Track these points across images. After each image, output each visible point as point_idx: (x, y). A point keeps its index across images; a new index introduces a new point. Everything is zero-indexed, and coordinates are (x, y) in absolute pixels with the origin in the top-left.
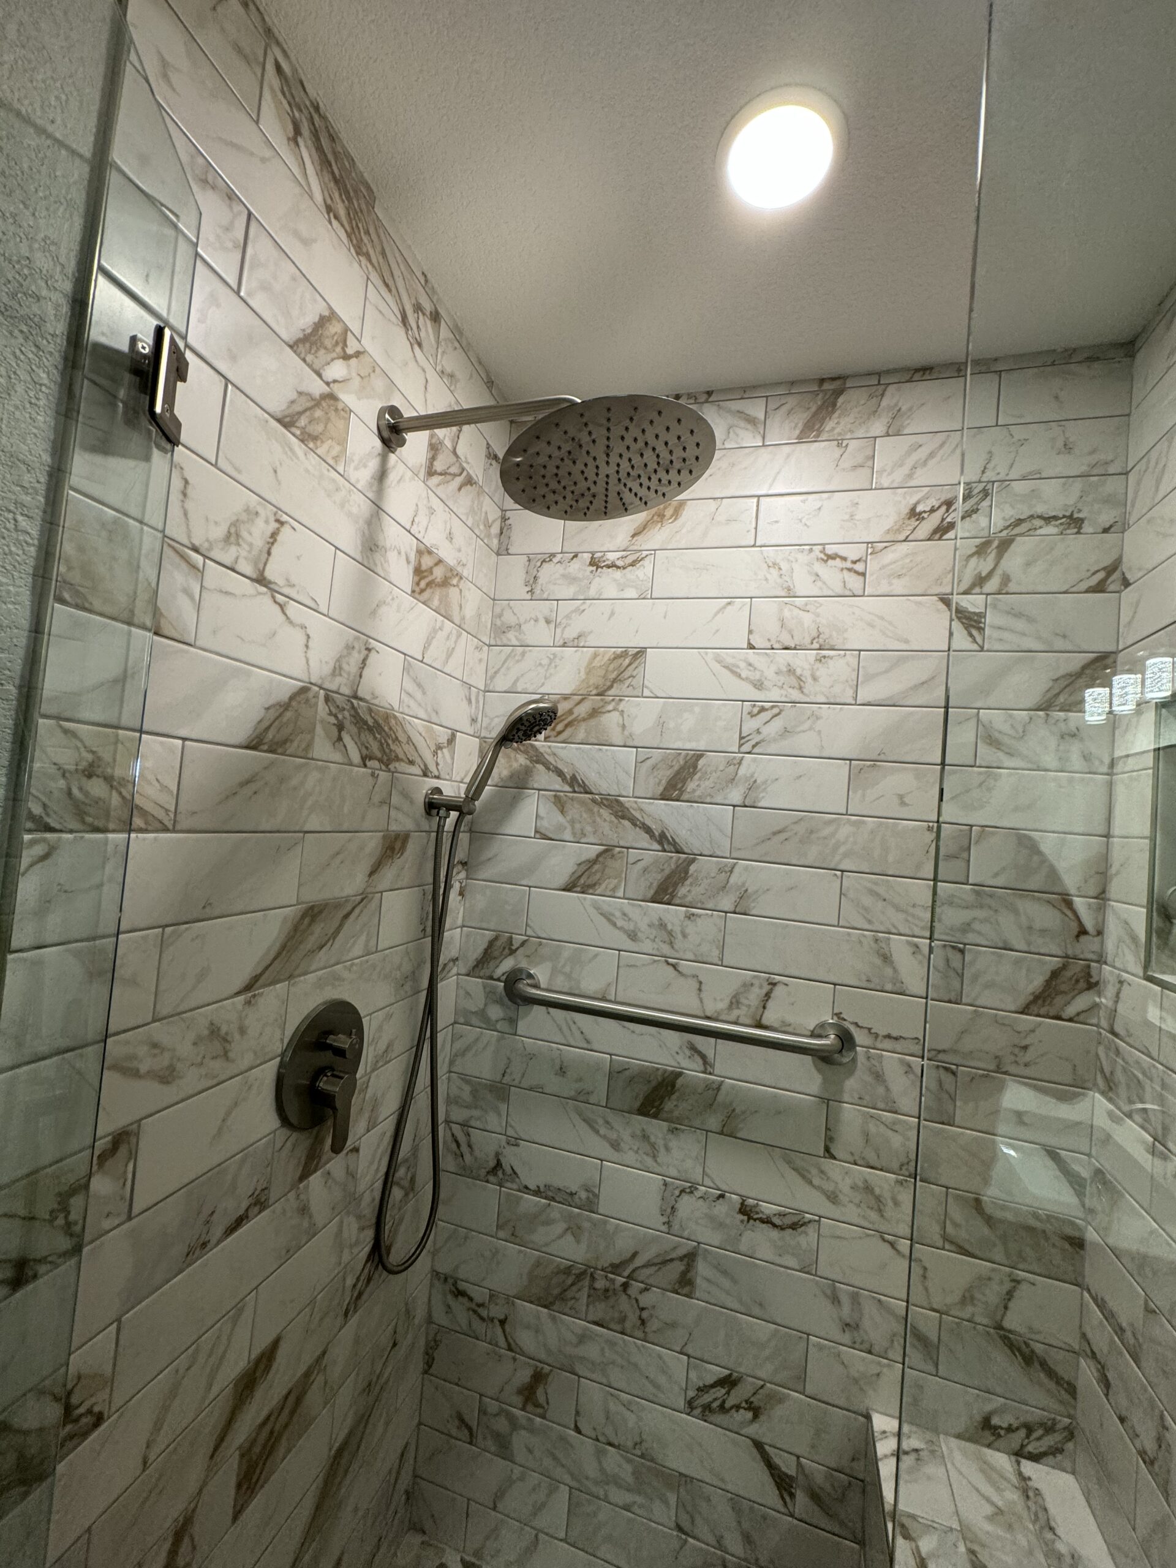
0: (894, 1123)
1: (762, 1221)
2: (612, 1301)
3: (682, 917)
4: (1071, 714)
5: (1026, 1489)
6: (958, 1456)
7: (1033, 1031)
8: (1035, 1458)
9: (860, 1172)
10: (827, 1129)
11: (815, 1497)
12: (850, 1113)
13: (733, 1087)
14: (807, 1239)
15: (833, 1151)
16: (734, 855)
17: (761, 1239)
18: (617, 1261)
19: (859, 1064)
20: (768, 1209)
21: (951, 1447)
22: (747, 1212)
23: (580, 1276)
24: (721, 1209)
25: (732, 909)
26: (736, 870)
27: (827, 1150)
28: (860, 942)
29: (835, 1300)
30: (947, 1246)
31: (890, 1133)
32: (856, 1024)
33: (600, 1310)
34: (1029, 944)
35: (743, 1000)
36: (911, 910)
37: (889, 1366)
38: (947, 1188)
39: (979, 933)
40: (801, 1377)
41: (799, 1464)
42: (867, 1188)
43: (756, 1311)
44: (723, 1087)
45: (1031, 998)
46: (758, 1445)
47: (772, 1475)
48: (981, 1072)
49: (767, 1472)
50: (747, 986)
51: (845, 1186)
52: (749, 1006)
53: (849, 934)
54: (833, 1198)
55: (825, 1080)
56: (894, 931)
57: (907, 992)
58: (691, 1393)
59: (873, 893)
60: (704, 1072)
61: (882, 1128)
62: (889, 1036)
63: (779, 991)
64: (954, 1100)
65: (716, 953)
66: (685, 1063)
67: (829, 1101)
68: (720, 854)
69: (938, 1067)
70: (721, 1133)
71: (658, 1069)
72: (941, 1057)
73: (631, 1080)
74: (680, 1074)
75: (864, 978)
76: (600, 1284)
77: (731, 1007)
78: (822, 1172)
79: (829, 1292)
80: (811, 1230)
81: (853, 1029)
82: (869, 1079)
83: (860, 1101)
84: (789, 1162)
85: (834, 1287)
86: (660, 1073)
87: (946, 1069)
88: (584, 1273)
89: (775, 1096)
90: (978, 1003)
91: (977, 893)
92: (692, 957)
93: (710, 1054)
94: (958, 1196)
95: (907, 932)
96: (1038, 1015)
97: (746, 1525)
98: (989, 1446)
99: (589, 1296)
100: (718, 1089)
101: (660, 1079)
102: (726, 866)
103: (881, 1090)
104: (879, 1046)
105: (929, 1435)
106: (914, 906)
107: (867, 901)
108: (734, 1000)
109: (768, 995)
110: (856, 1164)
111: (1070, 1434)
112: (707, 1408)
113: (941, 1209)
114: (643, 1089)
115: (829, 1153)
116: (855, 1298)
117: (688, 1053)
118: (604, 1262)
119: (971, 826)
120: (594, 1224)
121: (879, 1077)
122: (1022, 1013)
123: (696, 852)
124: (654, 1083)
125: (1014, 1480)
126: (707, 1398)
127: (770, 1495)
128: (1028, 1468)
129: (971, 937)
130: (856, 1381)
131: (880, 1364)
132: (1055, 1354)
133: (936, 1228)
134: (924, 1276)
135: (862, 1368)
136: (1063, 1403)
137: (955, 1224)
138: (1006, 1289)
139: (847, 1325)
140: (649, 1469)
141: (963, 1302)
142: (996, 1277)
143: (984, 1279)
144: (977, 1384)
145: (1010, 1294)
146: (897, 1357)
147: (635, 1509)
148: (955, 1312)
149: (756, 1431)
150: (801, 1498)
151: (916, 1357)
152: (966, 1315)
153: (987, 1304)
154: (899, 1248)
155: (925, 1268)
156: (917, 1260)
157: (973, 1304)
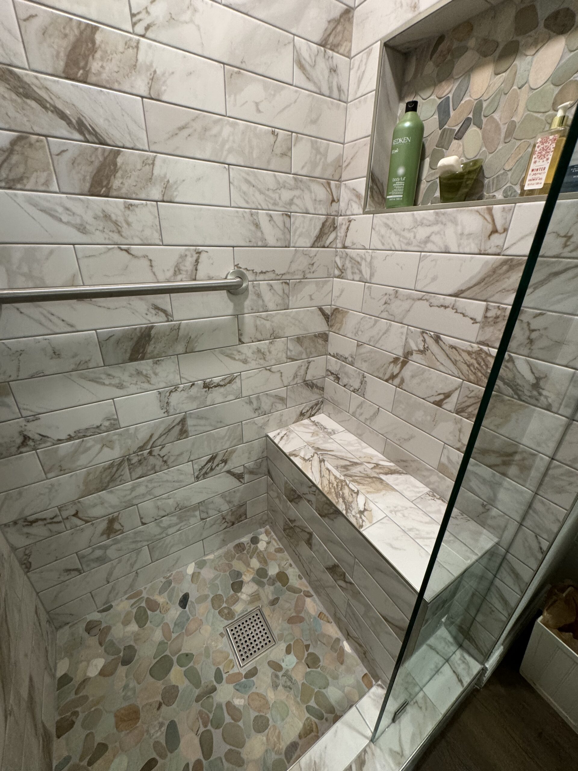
0: (267, 317)
1: (215, 387)
2: (145, 463)
3: (122, 207)
4: (335, 54)
5: (315, 424)
6: (296, 428)
7: (316, 255)
8: (313, 415)
9: (255, 345)
10: (239, 330)
11: (251, 472)
12: (248, 318)
13: (187, 324)
14: (236, 385)
15: (243, 340)
16: (153, 148)
17: (216, 395)
18: (141, 444)
19: (250, 292)
20: (216, 380)
21: (292, 427)
22: (207, 386)
23: (120, 464)
24: (194, 390)
25: (161, 199)
26: (158, 162)
27: (240, 340)
28: (244, 217)
29: (251, 403)
30: (288, 361)
31: (265, 322)
32: (246, 269)
33: (139, 471)
34: (315, 209)
35: (182, 268)
36: (267, 192)
37: (272, 415)
38: (287, 337)
39: (297, 206)
40: (241, 440)
41: (244, 467)
42: (258, 351)
43: (219, 425)
44: (182, 327)
45: (315, 239)
46: (229, 472)
47: (235, 477)
48: (298, 280)
49: (233, 477)
50: (183, 257)
51: (249, 354)
52: (187, 271)
53: (237, 212)
54: (245, 362)
55: (235, 305)
56: (260, 207)
57: (268, 245)
58: (196, 474)
59: (247, 182)
60: (168, 321)
61: (263, 321)
62: (262, 272)
63: (203, 256)
64: (288, 297)
65: (156, 235)
66: (153, 319)
67: (238, 316)
68: (141, 147)
69: (282, 283)
70: (186, 352)
71: (136, 329)
72: (284, 277)
73: (118, 342)
74: (152, 327)
75: (248, 240)
76: (135, 460)
77: (175, 274)
78: (239, 352)
79: (248, 401)
80: (237, 380)
81: (245, 271)
82: (255, 298)
83: (253, 311)
84: (223, 353)
85: (250, 398)
86: (138, 330)
87: (285, 283)
88: (123, 460)
89: (211, 322)
90: (297, 245)
91: (295, 179)
92: (139, 242)
93: (168, 308)
94: (291, 339)
95: (266, 207)
96: (318, 247)
97: (227, 499)
98: (302, 420)
99: (130, 469)
100: (179, 329)
101: (139, 334)
102: (148, 158)
103: (260, 302)
104: (258, 278)
105: (286, 428)
106: (268, 190)
107: (245, 187)
108: (176, 269)
109: (197, 261)
110: (253, 342)
111: (322, 402)
112: (206, 473)
113: (286, 347)
114: (128, 346)
115: (241, 342)
116: (258, 398)
117: (154, 312)
118: (134, 448)
119: (292, 132)
120: (120, 434)
121: (259, 295)
122: (312, 247)
123: (120, 144)
124: (135, 339)
125: (312, 424)
126: (204, 470)
127: (235, 482)
128: (313, 419)
129: (294, 208)
130: (261, 427)
131: (268, 416)
132: (319, 381)
133: (284, 355)
134: (281, 376)
135: (262, 421)
136: (321, 395)
137: (291, 351)
138: (306, 367)
139: (256, 409)
140: (185, 511)
141: (294, 378)
142: (303, 364)
143: (300, 367)
144: (298, 404)
145: (307, 368)
146: (274, 411)
147: (182, 528)
148: (292, 384)
149: (227, 468)
150: (246, 477)
151: (279, 406)
152: (295, 383)
153: (301, 375)
154: (272, 370)
155: (281, 373)
156: (279, 371)
157: (297, 377)
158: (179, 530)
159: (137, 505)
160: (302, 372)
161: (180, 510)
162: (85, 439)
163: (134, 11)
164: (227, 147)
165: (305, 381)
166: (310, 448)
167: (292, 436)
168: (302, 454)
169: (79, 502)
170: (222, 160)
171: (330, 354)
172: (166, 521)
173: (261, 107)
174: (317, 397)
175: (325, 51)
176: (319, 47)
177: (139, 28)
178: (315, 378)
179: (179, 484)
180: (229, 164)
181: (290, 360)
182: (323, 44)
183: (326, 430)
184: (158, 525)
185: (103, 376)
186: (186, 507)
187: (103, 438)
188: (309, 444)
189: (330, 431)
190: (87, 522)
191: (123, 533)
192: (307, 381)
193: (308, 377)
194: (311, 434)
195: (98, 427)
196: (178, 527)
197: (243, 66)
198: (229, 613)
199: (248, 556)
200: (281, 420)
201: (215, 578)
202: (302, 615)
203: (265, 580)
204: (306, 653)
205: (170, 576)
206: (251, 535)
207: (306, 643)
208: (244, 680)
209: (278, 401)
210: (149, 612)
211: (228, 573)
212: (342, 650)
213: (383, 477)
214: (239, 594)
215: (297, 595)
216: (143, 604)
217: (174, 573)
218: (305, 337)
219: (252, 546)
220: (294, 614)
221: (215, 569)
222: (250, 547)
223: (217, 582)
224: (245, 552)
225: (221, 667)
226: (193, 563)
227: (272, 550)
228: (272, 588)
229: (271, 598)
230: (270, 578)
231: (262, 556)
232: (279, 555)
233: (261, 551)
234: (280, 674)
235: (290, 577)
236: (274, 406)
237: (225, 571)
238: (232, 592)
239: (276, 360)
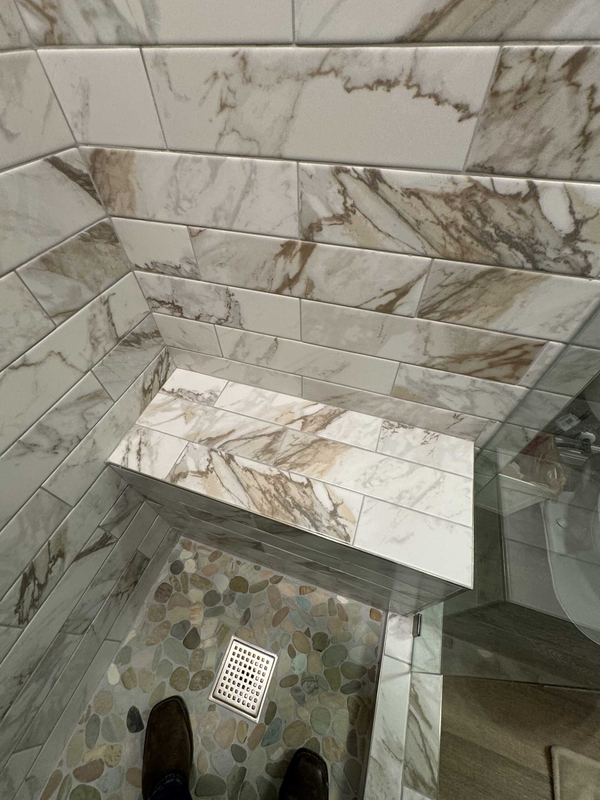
5: (177, 394)
6: (151, 420)
8: (165, 381)
11: (120, 520)
21: (145, 420)
29: (31, 447)
30: (57, 322)
37: (94, 432)
38: (13, 270)
41: (102, 527)
46: (79, 557)
47: (96, 550)
49: (93, 553)
58: (15, 621)
79: (22, 450)
85: (22, 443)
94: (28, 269)
98: (151, 399)
105: (134, 430)
111: (167, 353)
112: (35, 602)
113: (28, 297)
116: (42, 429)
125: (171, 398)
126: (27, 603)
127: (102, 555)
128: (167, 386)
130: (87, 461)
131: (89, 438)
132: (144, 324)
133: (38, 315)
134: (63, 359)
135: (84, 452)
136: (159, 344)
137: (47, 298)
138: (105, 312)
139: (54, 448)
140: (42, 665)
141: (94, 348)
142: (96, 311)
143: (92, 320)
144: (130, 381)
145: (109, 314)
146: (94, 422)
147: (58, 674)
148: (95, 360)
149: (70, 557)
150: (115, 532)
151: (100, 408)
152: (101, 354)
153: (104, 334)
154: (32, 361)
155: (59, 353)
156: (50, 354)
157: (99, 343)
158: (54, 682)
160: (102, 325)
161: (31, 673)
165: (118, 339)
166: (197, 446)
167: (154, 439)
168: (192, 466)
171: (138, 268)
172: (16, 709)
174: (155, 350)
178: (135, 323)
181: (61, 319)
183: (200, 398)
184: (6, 726)
186: (40, 659)
188: (189, 439)
189: (207, 396)
192: (123, 336)
193: (122, 329)
194: (182, 419)
196: (48, 684)
198: (203, 678)
199: (182, 593)
200: (117, 426)
201: (157, 654)
202: (284, 605)
203: (221, 604)
204: (310, 640)
205: (89, 712)
206: (168, 565)
207: (303, 630)
208: (267, 727)
209: (89, 404)
210: (92, 784)
211: (169, 636)
212: (340, 606)
213: (323, 434)
214: (201, 646)
215: (266, 590)
216: (76, 783)
217: (91, 703)
218: (63, 250)
219: (178, 577)
220: (275, 612)
221: (149, 644)
222: (176, 580)
223: (164, 657)
224: (174, 591)
225: (235, 742)
226: (112, 665)
227: (205, 562)
228: (234, 605)
229: (239, 616)
230: (225, 596)
231: (198, 579)
232: (217, 562)
233: (193, 575)
234: (299, 684)
235: (247, 577)
236: (87, 418)
237: (164, 637)
238: (190, 652)
239: (24, 336)
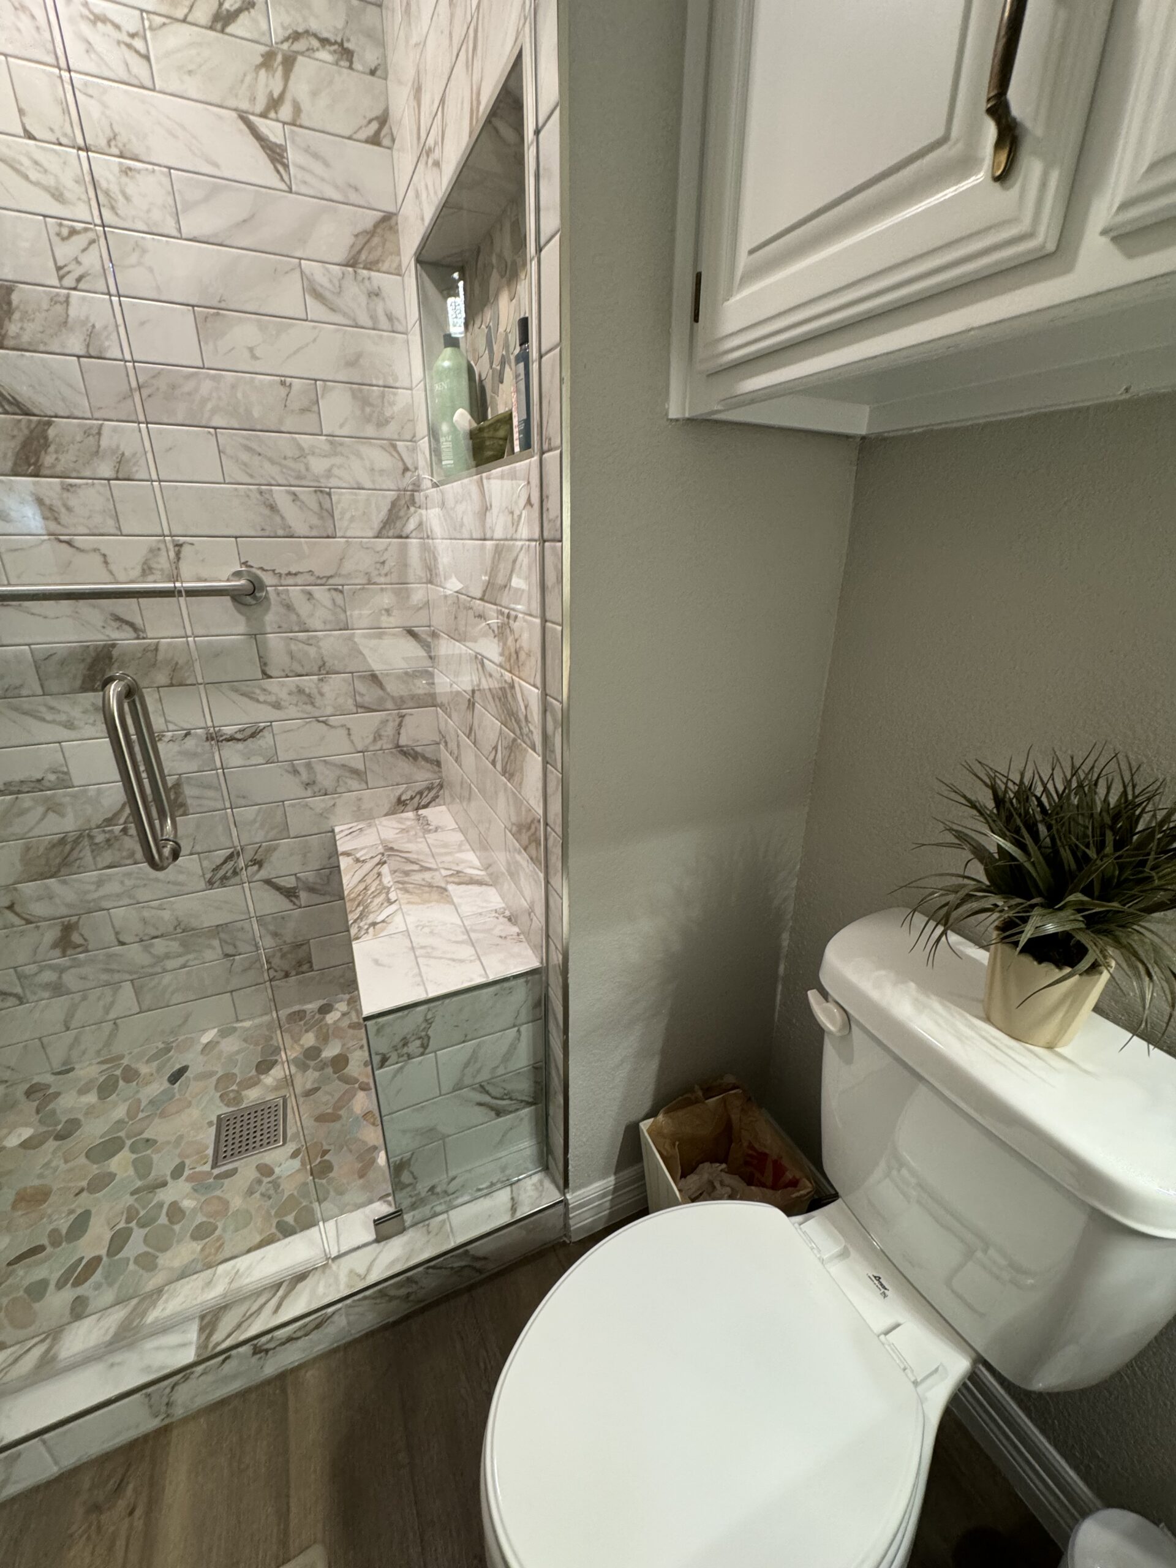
0: (308, 639)
1: (228, 740)
2: (117, 845)
3: (58, 488)
4: (373, 274)
5: (420, 818)
6: (384, 822)
7: (386, 549)
8: (426, 806)
9: (293, 682)
10: (260, 657)
11: (311, 890)
12: (274, 641)
13: (169, 644)
14: (265, 741)
15: (269, 673)
16: (96, 415)
17: (233, 755)
18: (109, 815)
19: (272, 601)
20: (229, 730)
21: (380, 820)
22: (215, 738)
23: (77, 841)
24: (190, 743)
25: (114, 475)
26: (105, 432)
27: (264, 673)
28: (248, 496)
29: (295, 772)
30: (359, 710)
31: (306, 647)
32: (262, 569)
33: (108, 857)
34: (373, 482)
35: (154, 565)
36: (284, 462)
37: (339, 797)
38: (352, 673)
39: (340, 478)
40: (284, 830)
41: (298, 879)
42: (299, 691)
43: (243, 802)
44: (161, 648)
45: (382, 525)
46: (268, 882)
47: (281, 893)
48: (359, 587)
49: (278, 893)
50: (154, 551)
51: (283, 694)
52: (163, 569)
53: (236, 489)
54: (277, 706)
55: (248, 619)
56: (273, 482)
57: (296, 535)
58: (208, 876)
59: (248, 449)
60: (138, 638)
61: (301, 645)
62: (289, 574)
63: (186, 551)
64: (345, 612)
65: (111, 522)
66: (115, 635)
67: (255, 636)
68: (80, 415)
69: (329, 589)
70: (172, 685)
71: (88, 647)
72: (331, 581)
73: (63, 662)
74: (114, 646)
75: (259, 528)
76: (100, 838)
77: (144, 572)
78: (265, 690)
79: (290, 769)
80: (266, 733)
81: (259, 572)
82: (283, 610)
83: (280, 629)
84: (236, 690)
85: (293, 765)
86: (91, 648)
87: (336, 590)
88: (81, 836)
89: (209, 642)
90: (348, 534)
91: (331, 443)
92: (86, 531)
93: (138, 621)
94: (360, 676)
95: (285, 482)
96: (388, 537)
97: (272, 928)
98: (402, 812)
99: (92, 851)
100: (156, 649)
101: (93, 654)
102: (91, 428)
103: (294, 617)
104: (284, 582)
105: (366, 821)
106: (285, 458)
107: (244, 456)
108: (145, 567)
109: (178, 557)
110: (287, 676)
111: (441, 786)
112: (224, 878)
113: (351, 688)
114: (80, 670)
115: (266, 675)
116: (309, 766)
117: (116, 624)
118: (98, 819)
119: (316, 380)
120: (74, 796)
121: (289, 607)
122: (377, 537)
123: (49, 413)
124: (89, 660)
125: (414, 818)
126: (221, 873)
127: (283, 903)
128: (420, 812)
129: (333, 482)
130: (321, 814)
131: (334, 798)
132: (428, 749)
133: (350, 701)
134: (349, 734)
135: (323, 805)
136: (435, 773)
137: (362, 695)
138: (397, 723)
139: (308, 784)
140: (192, 935)
141: (375, 740)
142: (390, 718)
143: (385, 722)
144: (391, 783)
145: (400, 725)
146: (343, 790)
147: (190, 963)
148: (371, 748)
149: (263, 874)
150: (303, 895)
151: (354, 784)
152: (378, 747)
153: (388, 736)
154: (330, 723)
155: (349, 729)
156: (343, 726)
157: (381, 739)
158: (184, 966)
159: (108, 909)
160: (390, 730)
161: (184, 931)
162: (20, 796)
163: (60, 264)
164: (209, 406)
165: (398, 746)
166: (380, 847)
167: (369, 831)
168: (361, 854)
169: (16, 889)
170: (204, 423)
172: (160, 946)
173: (258, 353)
174: (429, 775)
175: (355, 272)
176: (344, 268)
177: (69, 281)
178: (419, 743)
179: (179, 888)
180: (215, 428)
181: (363, 710)
182: (352, 263)
183: (426, 826)
184: (147, 949)
185: (43, 709)
186: (193, 929)
187: (47, 799)
188: (383, 842)
189: (432, 828)
190: (29, 922)
191: (87, 951)
192: (403, 746)
193: (403, 741)
194: (399, 831)
195: (39, 781)
196: (181, 961)
197: (223, 305)
198: (234, 1099)
199: (304, 1028)
200: (359, 808)
201: (238, 1052)
202: (341, 1112)
203: (312, 1063)
204: (319, 1160)
205: (173, 1042)
206: (319, 1000)
207: (326, 1147)
208: (212, 1180)
209: (347, 774)
210: (121, 1083)
211: (260, 1048)
212: (373, 1161)
213: (450, 887)
214: (262, 1077)
215: (348, 1086)
216: (118, 1072)
217: (181, 1038)
218: (387, 675)
219: (317, 1016)
220: (330, 1111)
221: (245, 1040)
222: (313, 1017)
223: (239, 1057)
224: (302, 1023)
225: (187, 1162)
226: (216, 1030)
227: (345, 1023)
228: (317, 1074)
229: (309, 1086)
230: (321, 1061)
231: (325, 1031)
232: (351, 1031)
233: (326, 1024)
234: (266, 1180)
235: (352, 1063)
236: (341, 783)
237: (257, 1044)
238: (254, 1072)
239: (334, 708)
